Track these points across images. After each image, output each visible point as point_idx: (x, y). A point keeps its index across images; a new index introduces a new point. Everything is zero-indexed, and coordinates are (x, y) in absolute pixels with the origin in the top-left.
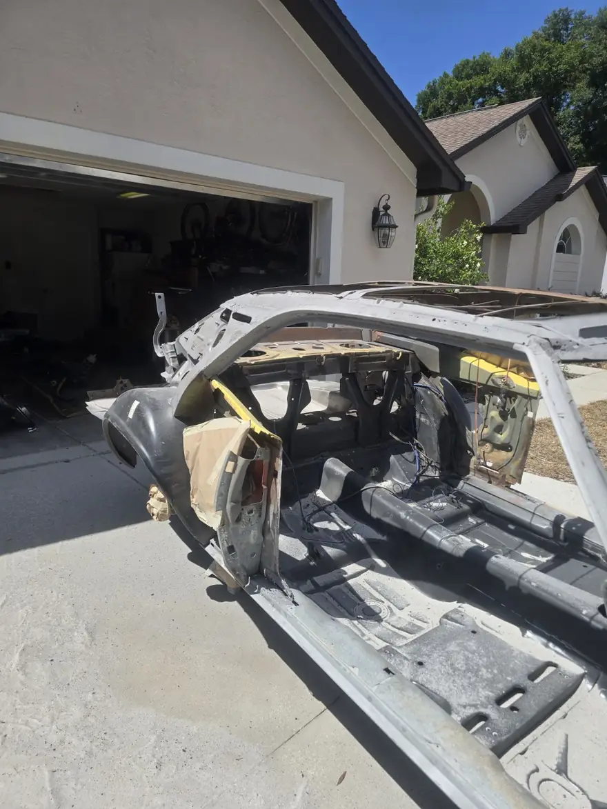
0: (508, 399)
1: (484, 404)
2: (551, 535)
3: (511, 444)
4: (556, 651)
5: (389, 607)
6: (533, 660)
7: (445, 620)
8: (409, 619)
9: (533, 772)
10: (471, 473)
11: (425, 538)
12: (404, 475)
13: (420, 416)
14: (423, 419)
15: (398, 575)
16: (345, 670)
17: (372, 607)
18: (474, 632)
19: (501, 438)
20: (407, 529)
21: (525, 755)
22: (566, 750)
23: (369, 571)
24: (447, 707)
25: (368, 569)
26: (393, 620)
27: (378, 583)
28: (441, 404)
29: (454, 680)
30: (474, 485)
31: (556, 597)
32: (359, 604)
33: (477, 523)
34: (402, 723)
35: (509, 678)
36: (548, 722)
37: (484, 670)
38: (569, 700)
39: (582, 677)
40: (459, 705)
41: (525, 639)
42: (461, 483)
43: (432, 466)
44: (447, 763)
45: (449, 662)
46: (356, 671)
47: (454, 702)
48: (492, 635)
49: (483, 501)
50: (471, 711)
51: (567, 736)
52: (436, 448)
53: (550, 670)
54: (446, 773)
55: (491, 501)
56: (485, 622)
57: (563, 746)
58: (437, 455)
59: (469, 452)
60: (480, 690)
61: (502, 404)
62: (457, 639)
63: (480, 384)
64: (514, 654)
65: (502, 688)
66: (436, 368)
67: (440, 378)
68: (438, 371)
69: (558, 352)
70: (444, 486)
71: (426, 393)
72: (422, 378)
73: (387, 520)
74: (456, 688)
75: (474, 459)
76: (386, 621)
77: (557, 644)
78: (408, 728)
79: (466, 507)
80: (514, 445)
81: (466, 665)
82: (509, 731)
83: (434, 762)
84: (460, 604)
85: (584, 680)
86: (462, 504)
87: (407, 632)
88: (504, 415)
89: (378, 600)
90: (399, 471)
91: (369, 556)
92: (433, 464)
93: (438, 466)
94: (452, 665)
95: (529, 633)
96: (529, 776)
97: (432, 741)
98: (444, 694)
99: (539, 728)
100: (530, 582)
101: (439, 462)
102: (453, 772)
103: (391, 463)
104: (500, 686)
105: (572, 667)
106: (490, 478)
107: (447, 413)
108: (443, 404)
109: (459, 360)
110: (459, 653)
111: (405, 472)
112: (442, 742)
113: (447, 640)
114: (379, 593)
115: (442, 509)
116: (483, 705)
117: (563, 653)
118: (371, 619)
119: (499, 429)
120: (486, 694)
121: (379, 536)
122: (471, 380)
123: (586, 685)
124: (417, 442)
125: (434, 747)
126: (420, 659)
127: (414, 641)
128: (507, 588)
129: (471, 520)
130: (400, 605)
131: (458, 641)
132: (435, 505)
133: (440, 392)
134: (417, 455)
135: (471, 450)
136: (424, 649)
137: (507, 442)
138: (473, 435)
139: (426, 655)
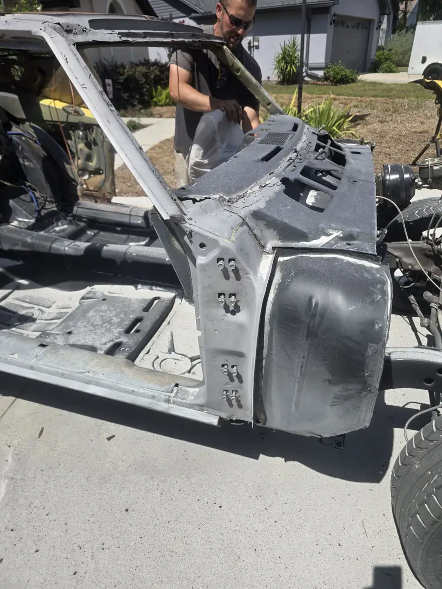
0: (87, 131)
1: (71, 140)
2: (144, 225)
3: (101, 168)
4: (158, 290)
5: (39, 309)
6: (144, 300)
7: (83, 301)
8: (58, 311)
9: (156, 359)
10: (81, 199)
11: (52, 251)
12: (27, 214)
13: (23, 161)
14: (27, 163)
15: (40, 286)
16: (7, 359)
17: (26, 314)
18: (104, 300)
19: (93, 164)
20: (36, 249)
21: (149, 353)
22: (172, 340)
23: (16, 291)
24: (93, 349)
25: (14, 290)
26: (45, 316)
27: (26, 297)
28: (37, 147)
29: (96, 332)
30: (86, 206)
31: (149, 257)
32: (13, 316)
33: (94, 233)
34: (60, 371)
35: (131, 316)
36: (160, 330)
37: (115, 318)
38: (170, 314)
39: (175, 298)
40: (101, 344)
41: (138, 291)
42: (75, 208)
43: (49, 202)
44: (97, 379)
45: (90, 324)
46: (16, 356)
47: (97, 344)
48: (116, 297)
49: (94, 217)
50: (109, 345)
51: (172, 332)
52: (46, 185)
53: (156, 302)
54: (98, 384)
55: (100, 216)
56: (110, 291)
57: (170, 339)
58: (49, 191)
59: (74, 183)
60: (114, 330)
61: (84, 137)
62: (93, 308)
63: (62, 123)
64: (132, 302)
65: (127, 323)
66: (22, 115)
67: (28, 123)
68: (24, 117)
69: (71, 36)
70: (63, 214)
71: (21, 139)
72: (13, 126)
73: (17, 248)
74: (98, 337)
75: (79, 187)
76: (39, 319)
77: (157, 285)
78: (66, 372)
79: (82, 224)
80: (103, 167)
81: (102, 320)
82: (136, 344)
83: (89, 382)
84: (91, 287)
85: (176, 299)
86: (79, 223)
87: (57, 319)
88: (88, 145)
89: (28, 308)
90: (20, 210)
91: (12, 280)
92: (48, 199)
93: (53, 200)
94: (92, 324)
95: (139, 286)
96: (153, 363)
97: (84, 371)
98: (90, 343)
99: (155, 335)
100: (131, 254)
101: (52, 195)
102: (102, 381)
103: (12, 208)
104: (126, 323)
105: (167, 295)
106: (95, 199)
107: (46, 154)
108: (39, 146)
109: (38, 105)
110: (96, 315)
111: (26, 211)
112: (91, 369)
113: (86, 312)
114: (29, 303)
115: (64, 230)
116: (117, 338)
117: (161, 289)
118: (27, 322)
119: (89, 158)
120: (117, 331)
121: (15, 263)
122: (54, 120)
123: (178, 301)
124: (29, 184)
125: (87, 374)
126: (69, 330)
127: (63, 322)
128: (119, 264)
129: (89, 232)
130: (48, 305)
131: (94, 309)
132: (57, 229)
133: (33, 137)
134: (33, 196)
135: (74, 181)
136: (71, 323)
137: (97, 167)
138: (73, 169)
139: (73, 326)
